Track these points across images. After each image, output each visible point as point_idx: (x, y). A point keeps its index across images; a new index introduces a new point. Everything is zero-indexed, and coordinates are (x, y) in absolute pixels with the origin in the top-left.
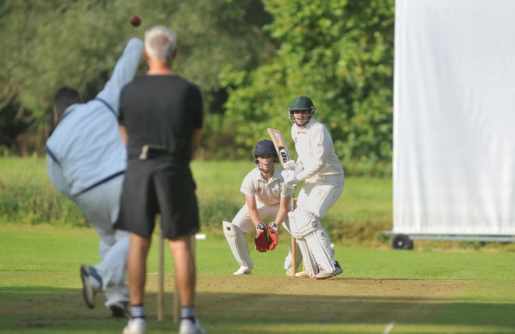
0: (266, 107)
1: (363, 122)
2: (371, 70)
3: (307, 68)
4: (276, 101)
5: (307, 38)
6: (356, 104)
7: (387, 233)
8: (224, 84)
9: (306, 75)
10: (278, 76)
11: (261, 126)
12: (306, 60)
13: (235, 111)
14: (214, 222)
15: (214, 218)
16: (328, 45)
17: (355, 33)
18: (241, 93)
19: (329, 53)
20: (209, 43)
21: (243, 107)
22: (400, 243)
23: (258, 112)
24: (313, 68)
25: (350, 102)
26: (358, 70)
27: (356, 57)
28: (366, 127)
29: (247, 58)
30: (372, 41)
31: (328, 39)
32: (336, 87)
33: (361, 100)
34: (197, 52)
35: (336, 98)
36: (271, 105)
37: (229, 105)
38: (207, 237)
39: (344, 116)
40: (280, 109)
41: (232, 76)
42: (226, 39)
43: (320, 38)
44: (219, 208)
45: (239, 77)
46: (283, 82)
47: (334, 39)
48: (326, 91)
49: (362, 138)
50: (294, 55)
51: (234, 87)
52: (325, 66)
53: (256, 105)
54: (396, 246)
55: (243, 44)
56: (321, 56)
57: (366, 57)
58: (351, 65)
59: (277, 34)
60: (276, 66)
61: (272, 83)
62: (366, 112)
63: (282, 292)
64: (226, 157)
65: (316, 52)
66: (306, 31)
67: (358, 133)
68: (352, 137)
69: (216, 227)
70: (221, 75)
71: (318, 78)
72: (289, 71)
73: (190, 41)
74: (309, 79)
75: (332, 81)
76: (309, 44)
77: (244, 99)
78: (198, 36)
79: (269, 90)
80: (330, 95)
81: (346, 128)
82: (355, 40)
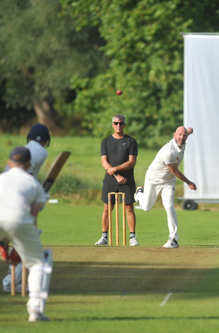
0: (102, 103)
1: (167, 112)
2: (172, 77)
3: (129, 76)
4: (109, 98)
5: (129, 55)
6: (163, 101)
7: (180, 198)
8: (73, 87)
9: (128, 81)
10: (110, 82)
11: (99, 115)
12: (128, 70)
13: (81, 105)
14: (63, 191)
15: (63, 188)
16: (143, 60)
17: (161, 52)
18: (85, 93)
19: (143, 65)
20: (64, 58)
21: (87, 102)
22: (189, 206)
23: (97, 106)
24: (133, 76)
25: (158, 99)
26: (163, 77)
27: (162, 69)
28: (169, 115)
29: (90, 66)
30: (172, 58)
31: (143, 56)
32: (148, 88)
33: (166, 97)
34: (55, 63)
35: (148, 97)
36: (106, 101)
37: (77, 101)
38: (59, 201)
39: (154, 108)
40: (111, 104)
41: (79, 81)
42: (75, 54)
43: (138, 56)
44: (66, 181)
45: (84, 82)
46: (113, 86)
47: (147, 56)
48: (142, 91)
49: (167, 123)
50: (120, 68)
51: (80, 89)
52: (141, 74)
53: (96, 101)
54: (186, 207)
55: (88, 56)
56: (139, 68)
57: (168, 68)
58: (158, 74)
59: (109, 53)
60: (109, 75)
61: (106, 86)
62: (169, 106)
63: (101, 260)
64: (76, 134)
65: (135, 65)
66: (128, 51)
67: (164, 120)
68: (160, 123)
69: (65, 195)
70: (72, 81)
71: (136, 83)
72: (118, 78)
73: (51, 56)
74: (130, 84)
75: (146, 84)
76: (130, 59)
77: (87, 97)
78: (56, 52)
79: (104, 91)
80: (145, 94)
81: (155, 117)
82: (161, 57)
